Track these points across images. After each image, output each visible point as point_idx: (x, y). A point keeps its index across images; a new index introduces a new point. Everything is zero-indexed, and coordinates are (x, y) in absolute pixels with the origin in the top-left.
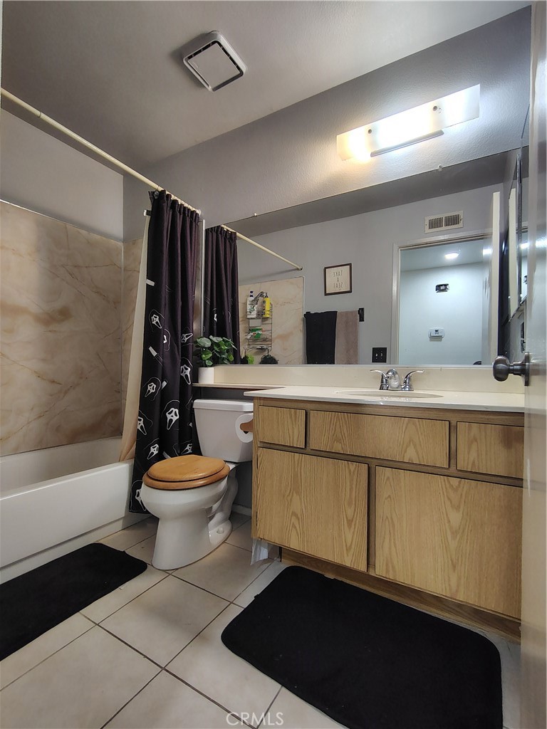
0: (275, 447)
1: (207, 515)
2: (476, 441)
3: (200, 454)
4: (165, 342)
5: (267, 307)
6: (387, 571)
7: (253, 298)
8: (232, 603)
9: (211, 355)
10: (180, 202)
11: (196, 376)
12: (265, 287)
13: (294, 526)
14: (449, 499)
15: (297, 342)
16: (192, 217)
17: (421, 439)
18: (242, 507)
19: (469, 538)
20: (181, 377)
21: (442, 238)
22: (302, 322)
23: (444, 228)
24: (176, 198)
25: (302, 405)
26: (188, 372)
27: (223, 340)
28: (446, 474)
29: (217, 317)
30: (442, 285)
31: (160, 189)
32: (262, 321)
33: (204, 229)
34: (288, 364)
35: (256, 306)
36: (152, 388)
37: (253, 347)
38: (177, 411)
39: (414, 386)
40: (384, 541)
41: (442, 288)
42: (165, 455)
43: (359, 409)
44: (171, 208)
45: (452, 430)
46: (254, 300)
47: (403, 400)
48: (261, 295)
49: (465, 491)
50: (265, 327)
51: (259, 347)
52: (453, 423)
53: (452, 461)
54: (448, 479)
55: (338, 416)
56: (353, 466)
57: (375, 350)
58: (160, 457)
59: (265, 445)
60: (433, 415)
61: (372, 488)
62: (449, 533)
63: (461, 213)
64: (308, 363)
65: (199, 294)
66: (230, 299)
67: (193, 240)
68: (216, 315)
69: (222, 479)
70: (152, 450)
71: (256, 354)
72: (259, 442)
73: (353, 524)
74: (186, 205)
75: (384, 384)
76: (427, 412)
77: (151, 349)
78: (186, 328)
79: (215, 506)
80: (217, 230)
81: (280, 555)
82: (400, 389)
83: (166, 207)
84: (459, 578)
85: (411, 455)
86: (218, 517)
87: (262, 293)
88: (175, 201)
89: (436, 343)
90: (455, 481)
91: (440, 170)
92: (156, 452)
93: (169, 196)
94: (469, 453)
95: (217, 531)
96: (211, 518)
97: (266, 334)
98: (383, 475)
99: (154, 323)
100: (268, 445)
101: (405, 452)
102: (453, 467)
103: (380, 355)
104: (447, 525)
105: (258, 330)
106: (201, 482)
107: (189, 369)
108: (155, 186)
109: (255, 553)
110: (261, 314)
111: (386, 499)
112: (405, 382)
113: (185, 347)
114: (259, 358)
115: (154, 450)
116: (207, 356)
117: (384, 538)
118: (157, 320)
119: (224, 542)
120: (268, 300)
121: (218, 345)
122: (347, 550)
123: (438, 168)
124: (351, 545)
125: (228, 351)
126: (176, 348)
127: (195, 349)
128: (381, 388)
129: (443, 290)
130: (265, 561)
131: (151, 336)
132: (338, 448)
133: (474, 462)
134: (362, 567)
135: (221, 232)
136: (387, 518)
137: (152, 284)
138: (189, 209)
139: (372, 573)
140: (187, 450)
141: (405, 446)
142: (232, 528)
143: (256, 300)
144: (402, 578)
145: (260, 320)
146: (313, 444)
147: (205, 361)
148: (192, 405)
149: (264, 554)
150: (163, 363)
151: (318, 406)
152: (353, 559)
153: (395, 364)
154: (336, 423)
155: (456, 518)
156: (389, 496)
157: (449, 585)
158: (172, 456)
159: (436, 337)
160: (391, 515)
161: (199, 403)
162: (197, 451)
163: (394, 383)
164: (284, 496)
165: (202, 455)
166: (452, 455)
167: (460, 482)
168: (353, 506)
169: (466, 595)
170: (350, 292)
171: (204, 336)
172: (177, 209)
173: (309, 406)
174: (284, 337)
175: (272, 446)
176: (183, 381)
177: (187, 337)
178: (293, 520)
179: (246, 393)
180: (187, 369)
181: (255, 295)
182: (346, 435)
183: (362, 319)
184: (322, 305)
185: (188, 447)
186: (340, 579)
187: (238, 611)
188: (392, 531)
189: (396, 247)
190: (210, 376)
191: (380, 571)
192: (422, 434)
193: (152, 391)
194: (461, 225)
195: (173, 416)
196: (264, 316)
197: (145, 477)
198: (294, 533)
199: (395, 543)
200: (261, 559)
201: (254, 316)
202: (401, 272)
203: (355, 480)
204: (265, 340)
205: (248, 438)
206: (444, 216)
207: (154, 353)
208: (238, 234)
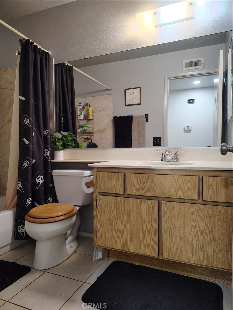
0: (106, 194)
1: (64, 236)
2: (212, 185)
3: (58, 202)
4: (33, 135)
5: (90, 113)
6: (169, 255)
7: (81, 107)
8: (84, 282)
9: (62, 143)
10: (39, 47)
11: (53, 156)
12: (89, 100)
13: (118, 237)
14: (199, 215)
15: (109, 134)
16: (46, 56)
17: (185, 186)
18: (82, 232)
19: (209, 234)
20: (44, 157)
21: (192, 73)
22: (112, 122)
23: (193, 67)
24: (36, 44)
25: (121, 171)
26: (48, 154)
27: (69, 134)
28: (197, 203)
29: (63, 120)
30: (191, 100)
31: (26, 38)
32: (88, 121)
33: (54, 64)
34: (104, 148)
35: (83, 112)
36: (26, 164)
37: (82, 138)
38: (42, 177)
39: (179, 159)
40: (167, 240)
41: (191, 101)
42: (36, 204)
43: (153, 172)
44: (33, 50)
45: (200, 181)
46: (82, 108)
47: (173, 166)
48: (86, 105)
49: (207, 211)
50: (89, 125)
51: (85, 137)
52: (201, 177)
53: (200, 196)
54: (198, 205)
55: (142, 176)
56: (150, 202)
57: (155, 139)
58: (33, 206)
59: (101, 194)
60: (191, 173)
61: (160, 213)
62: (199, 232)
63: (202, 59)
64: (116, 147)
65: (52, 105)
66: (71, 108)
67: (48, 71)
68: (62, 118)
69: (73, 215)
70: (28, 201)
71: (84, 141)
72: (97, 192)
73: (151, 232)
74: (42, 49)
75: (163, 158)
76: (188, 172)
77: (24, 140)
78: (46, 127)
79: (69, 232)
80: (61, 65)
81: (109, 256)
82: (172, 160)
83: (30, 50)
84: (204, 254)
85: (180, 194)
86: (70, 238)
87: (87, 104)
88: (36, 46)
89: (187, 134)
90: (202, 206)
91: (193, 39)
92: (30, 203)
93: (32, 43)
94: (208, 192)
95: (70, 247)
96: (66, 239)
97: (90, 129)
98: (166, 205)
99: (26, 123)
100: (103, 194)
101: (177, 193)
102: (201, 200)
103: (157, 142)
104: (198, 229)
105: (84, 127)
106: (62, 218)
107: (49, 152)
108: (23, 36)
109: (95, 255)
110: (86, 117)
111: (167, 218)
112: (175, 157)
113: (46, 138)
114: (85, 144)
115: (29, 202)
116: (59, 144)
117: (167, 238)
118: (28, 121)
119: (74, 252)
120: (91, 109)
121: (66, 137)
122: (147, 247)
123: (192, 38)
124: (150, 243)
125: (71, 140)
126: (40, 139)
127: (52, 139)
128: (162, 160)
129: (191, 103)
130: (100, 260)
131: (24, 131)
132: (142, 193)
133: (211, 197)
134: (156, 255)
135: (64, 66)
136: (168, 228)
137: (23, 99)
138: (44, 51)
139: (161, 258)
140: (49, 201)
141: (177, 190)
142: (78, 244)
143: (83, 109)
144: (176, 258)
145: (86, 121)
146: (128, 192)
147: (58, 147)
148: (51, 173)
149: (100, 255)
150: (33, 148)
151: (130, 171)
152: (151, 251)
153: (166, 147)
154: (141, 179)
155: (202, 225)
156: (169, 216)
157: (199, 258)
158: (40, 205)
159: (188, 131)
160: (170, 225)
161: (55, 172)
162: (55, 200)
163: (169, 157)
164: (112, 221)
165: (58, 203)
166: (200, 194)
167: (204, 207)
168: (150, 223)
169: (207, 263)
170: (140, 104)
171: (56, 131)
172: (37, 52)
173: (125, 171)
174: (100, 131)
175: (105, 194)
176: (45, 159)
177: (47, 132)
178: (118, 234)
179: (89, 165)
180: (48, 152)
181: (83, 105)
182: (146, 186)
183: (147, 120)
184: (124, 112)
185: (50, 199)
186: (142, 265)
187: (88, 286)
188: (171, 235)
189: (166, 78)
190: (61, 156)
191: (165, 256)
192: (185, 183)
193: (26, 165)
194: (202, 66)
195: (40, 180)
196: (89, 118)
197: (27, 217)
198: (119, 240)
199: (172, 240)
200: (98, 258)
201: (82, 118)
202: (169, 91)
203: (151, 209)
204: (89, 133)
205: (91, 190)
206: (193, 60)
207: (27, 142)
208: (74, 67)
